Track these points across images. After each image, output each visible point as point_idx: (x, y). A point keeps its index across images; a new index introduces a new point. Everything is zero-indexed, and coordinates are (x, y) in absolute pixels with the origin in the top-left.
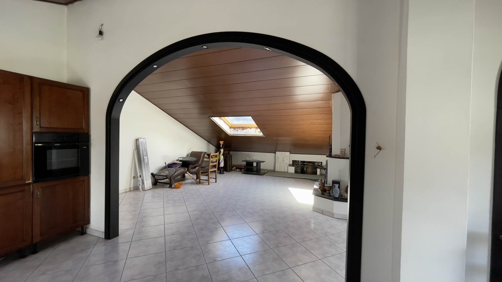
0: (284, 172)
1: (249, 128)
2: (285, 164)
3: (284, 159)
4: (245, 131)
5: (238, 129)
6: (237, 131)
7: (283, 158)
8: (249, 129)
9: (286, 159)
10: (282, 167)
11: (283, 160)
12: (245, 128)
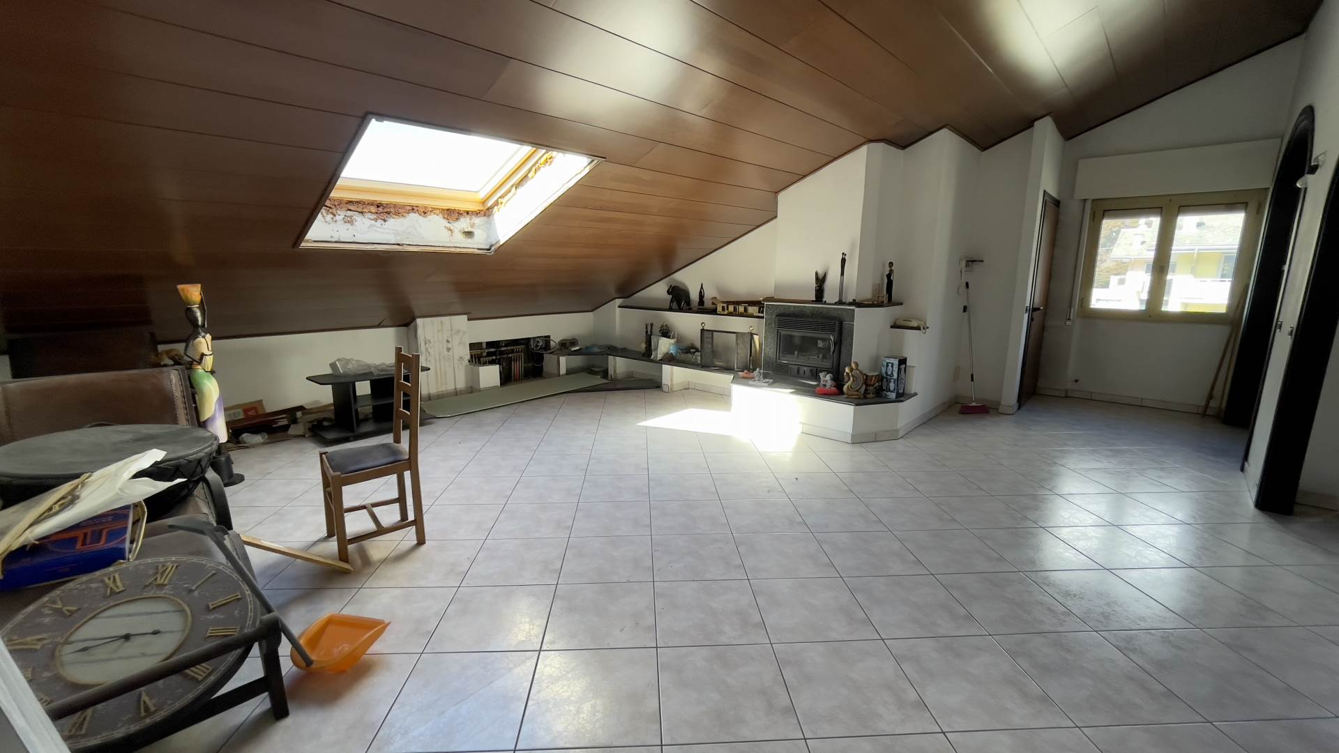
0: (456, 393)
1: (413, 209)
2: (456, 361)
3: (450, 346)
4: (393, 222)
5: (349, 213)
6: (350, 221)
7: (448, 341)
8: (413, 216)
9: (460, 343)
10: (446, 374)
11: (448, 349)
12: (392, 210)
